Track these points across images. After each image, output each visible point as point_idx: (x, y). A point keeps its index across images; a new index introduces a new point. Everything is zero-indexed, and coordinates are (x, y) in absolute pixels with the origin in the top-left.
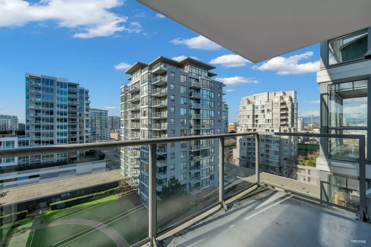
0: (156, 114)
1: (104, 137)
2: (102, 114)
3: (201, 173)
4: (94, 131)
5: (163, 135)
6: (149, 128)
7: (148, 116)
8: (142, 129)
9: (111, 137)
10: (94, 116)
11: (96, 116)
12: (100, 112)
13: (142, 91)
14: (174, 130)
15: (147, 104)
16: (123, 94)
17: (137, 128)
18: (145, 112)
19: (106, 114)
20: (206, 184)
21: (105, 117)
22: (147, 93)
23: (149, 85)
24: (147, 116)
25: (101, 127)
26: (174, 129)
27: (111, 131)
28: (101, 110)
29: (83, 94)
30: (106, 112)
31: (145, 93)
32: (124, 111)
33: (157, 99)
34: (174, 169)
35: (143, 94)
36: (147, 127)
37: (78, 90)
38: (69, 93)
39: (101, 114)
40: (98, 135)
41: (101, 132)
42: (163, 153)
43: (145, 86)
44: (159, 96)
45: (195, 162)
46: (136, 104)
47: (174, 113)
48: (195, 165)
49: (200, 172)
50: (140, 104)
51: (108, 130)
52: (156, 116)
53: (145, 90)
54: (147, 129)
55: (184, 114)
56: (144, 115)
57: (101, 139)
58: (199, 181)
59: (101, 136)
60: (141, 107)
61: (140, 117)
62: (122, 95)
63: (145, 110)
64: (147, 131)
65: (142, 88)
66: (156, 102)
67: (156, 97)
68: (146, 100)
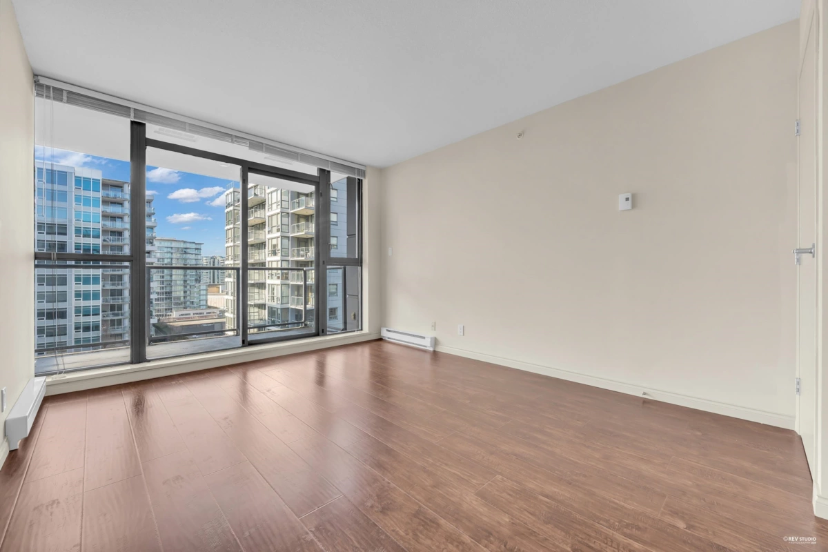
0: (298, 251)
1: (192, 303)
2: (188, 251)
6: (282, 280)
7: (282, 255)
8: (268, 282)
9: (209, 304)
10: (169, 255)
11: (174, 256)
12: (182, 245)
13: (270, 203)
15: (278, 230)
16: (231, 208)
17: (261, 281)
18: (275, 246)
19: (196, 252)
21: (193, 257)
22: (279, 207)
24: (280, 254)
25: (185, 281)
27: (210, 289)
28: (185, 242)
30: (198, 247)
31: (274, 206)
32: (232, 244)
33: (300, 220)
35: (271, 208)
36: (278, 278)
37: (127, 196)
38: (105, 202)
39: (185, 250)
40: (179, 298)
41: (185, 292)
43: (274, 191)
44: (304, 213)
46: (259, 229)
50: (267, 229)
51: (203, 287)
52: (299, 255)
53: (274, 200)
54: (279, 282)
56: (274, 253)
57: (185, 308)
59: (185, 303)
60: (268, 236)
61: (265, 257)
62: (228, 210)
63: (274, 242)
64: (279, 287)
65: (270, 195)
66: (298, 226)
67: (297, 216)
68: (276, 221)
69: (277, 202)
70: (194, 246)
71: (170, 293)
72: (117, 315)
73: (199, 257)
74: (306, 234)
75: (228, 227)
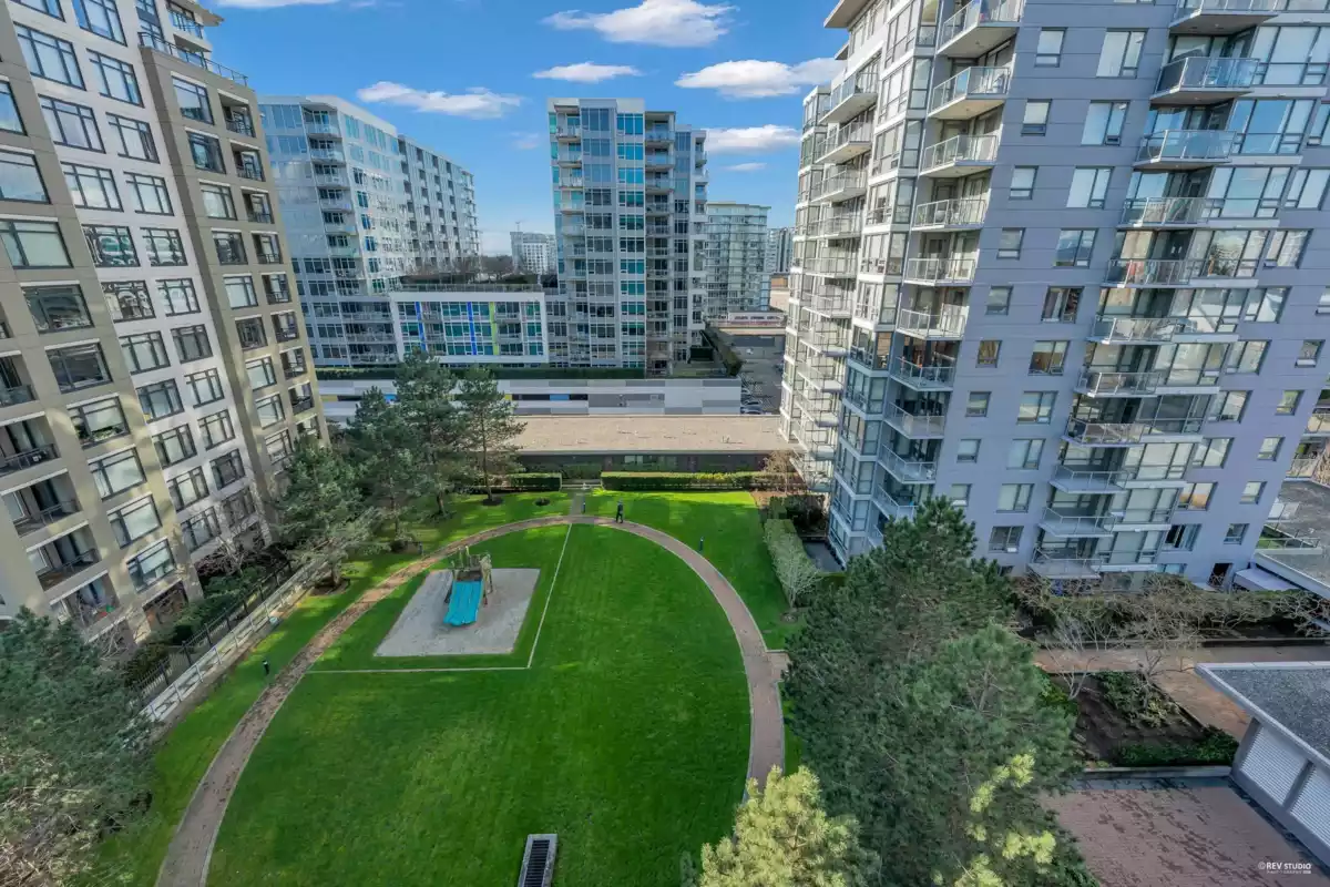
0: (932, 209)
1: (751, 301)
2: (750, 221)
3: (1117, 503)
4: (724, 279)
5: (949, 308)
6: (887, 274)
7: (894, 222)
8: (861, 277)
9: (772, 304)
10: (725, 229)
11: (732, 230)
12: (742, 212)
13: (885, 102)
14: (1010, 289)
15: (894, 165)
16: (812, 131)
17: (848, 275)
18: (882, 201)
19: (761, 221)
20: (1134, 556)
21: (756, 230)
22: (904, 107)
23: (921, 63)
24: (890, 219)
25: (744, 269)
26: (1010, 283)
27: (775, 281)
28: (746, 206)
29: (688, 147)
30: (763, 213)
31: (893, 108)
32: (806, 204)
33: (950, 131)
34: (973, 458)
35: (886, 115)
36: (880, 270)
37: (673, 137)
38: (649, 150)
39: (745, 221)
40: (735, 293)
41: (743, 285)
42: (935, 387)
43: (896, 71)
44: (963, 114)
45: (1094, 450)
46: (857, 168)
47: (1031, 197)
48: (1091, 459)
49: (1109, 497)
50: (872, 164)
51: (766, 278)
52: (931, 219)
53: (895, 93)
54: (880, 278)
55: (1091, 200)
56: (880, 218)
57: (742, 309)
58: (1097, 532)
59: (743, 300)
60: (872, 181)
61: (861, 227)
62: (806, 136)
63: (883, 192)
64: (880, 288)
65: (887, 83)
66: (940, 150)
67: (940, 126)
68: (893, 145)
69: (900, 98)
70: (757, 212)
71: (726, 285)
72: (661, 315)
73: (764, 230)
74: (957, 165)
75: (803, 171)
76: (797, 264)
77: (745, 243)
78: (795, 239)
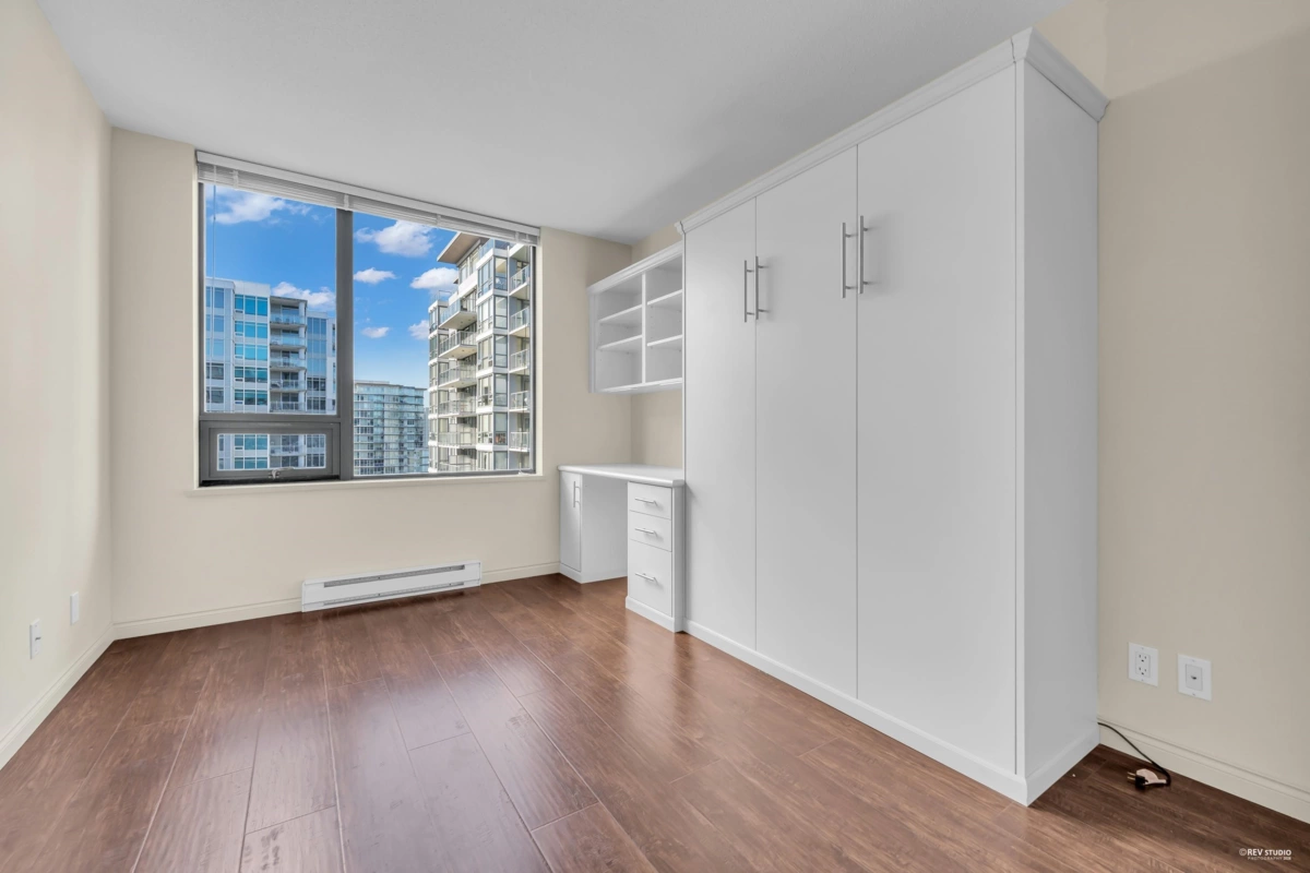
0: (520, 396)
2: (405, 400)
6: (495, 443)
7: (495, 405)
8: (479, 447)
10: (380, 407)
11: (386, 407)
12: (397, 392)
13: (481, 321)
15: (490, 364)
16: (436, 332)
17: (471, 446)
18: (486, 390)
19: (417, 401)
21: (413, 408)
22: (492, 326)
23: (499, 300)
24: (492, 403)
28: (401, 387)
29: (324, 332)
30: (419, 394)
31: (485, 326)
35: (482, 329)
36: (491, 441)
37: (304, 321)
38: (274, 331)
39: (400, 400)
40: (392, 468)
43: (485, 302)
46: (469, 365)
50: (478, 362)
52: (521, 404)
53: (486, 317)
54: (490, 447)
56: (486, 401)
60: (479, 375)
61: (476, 409)
62: (432, 335)
63: (486, 383)
64: (492, 455)
65: (481, 309)
66: (520, 357)
67: (520, 341)
68: (488, 350)
69: (489, 319)
70: (413, 393)
71: (381, 461)
73: (420, 409)
75: (431, 362)
76: (433, 438)
77: (401, 421)
78: (430, 416)
